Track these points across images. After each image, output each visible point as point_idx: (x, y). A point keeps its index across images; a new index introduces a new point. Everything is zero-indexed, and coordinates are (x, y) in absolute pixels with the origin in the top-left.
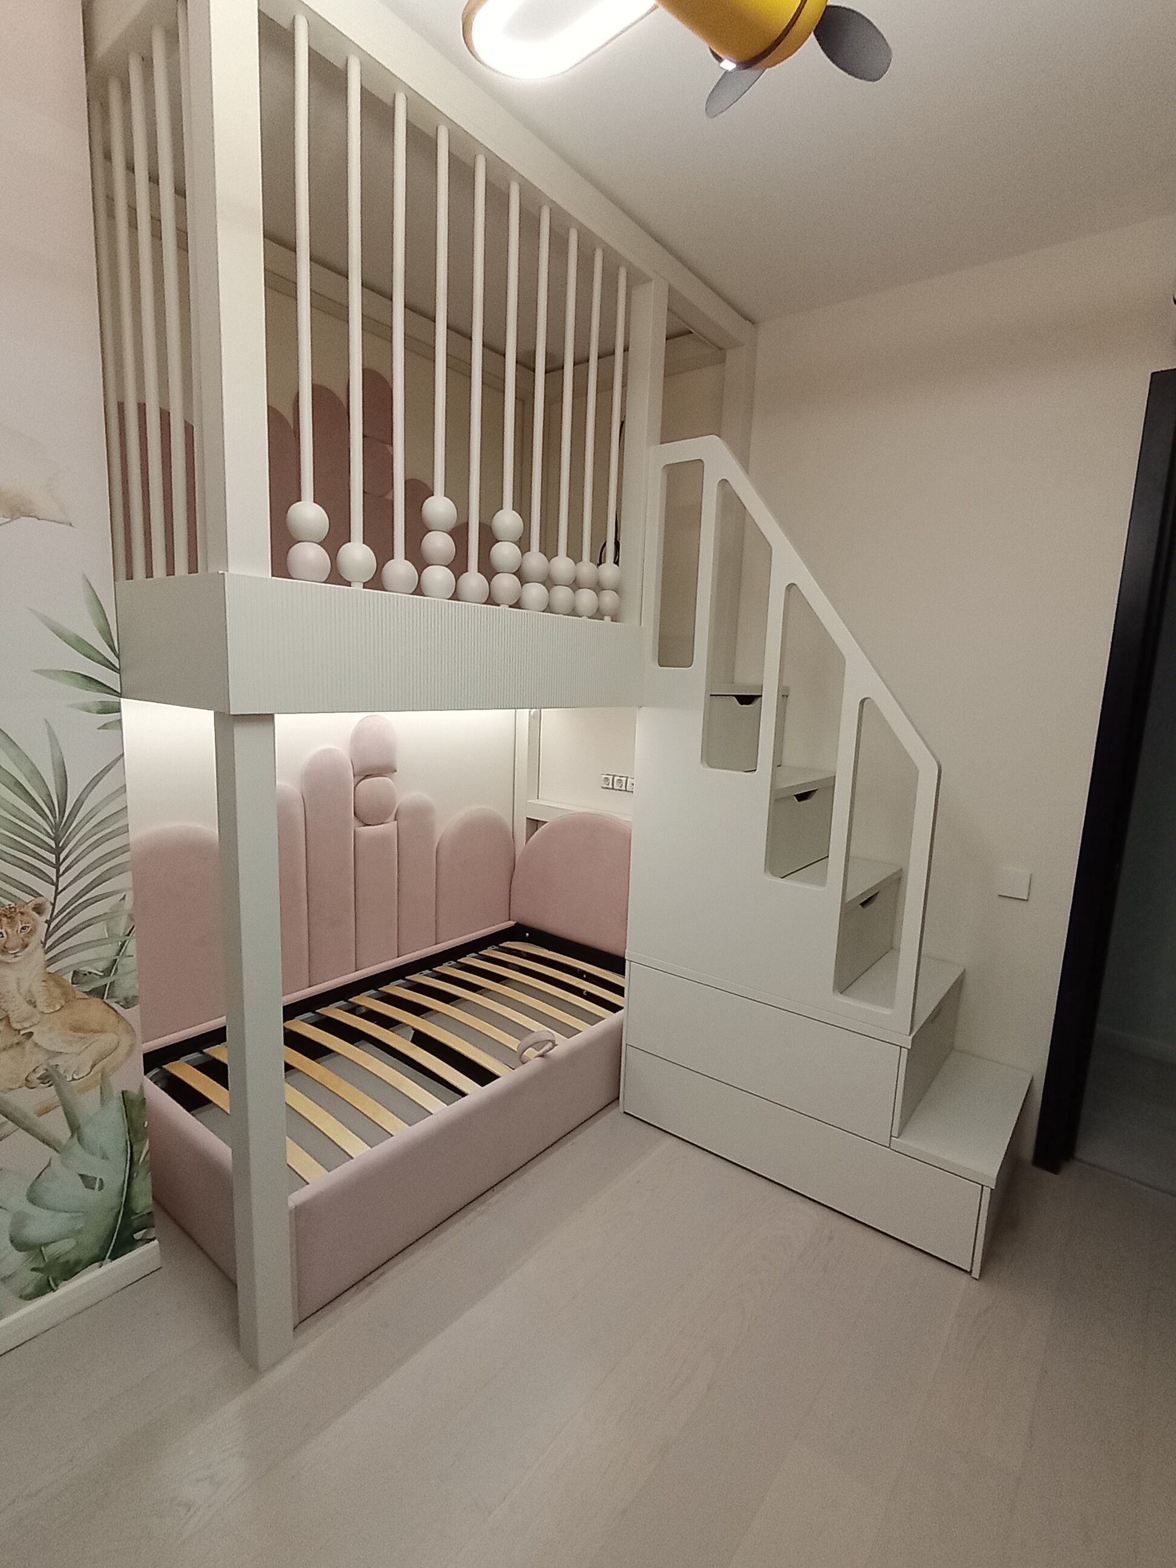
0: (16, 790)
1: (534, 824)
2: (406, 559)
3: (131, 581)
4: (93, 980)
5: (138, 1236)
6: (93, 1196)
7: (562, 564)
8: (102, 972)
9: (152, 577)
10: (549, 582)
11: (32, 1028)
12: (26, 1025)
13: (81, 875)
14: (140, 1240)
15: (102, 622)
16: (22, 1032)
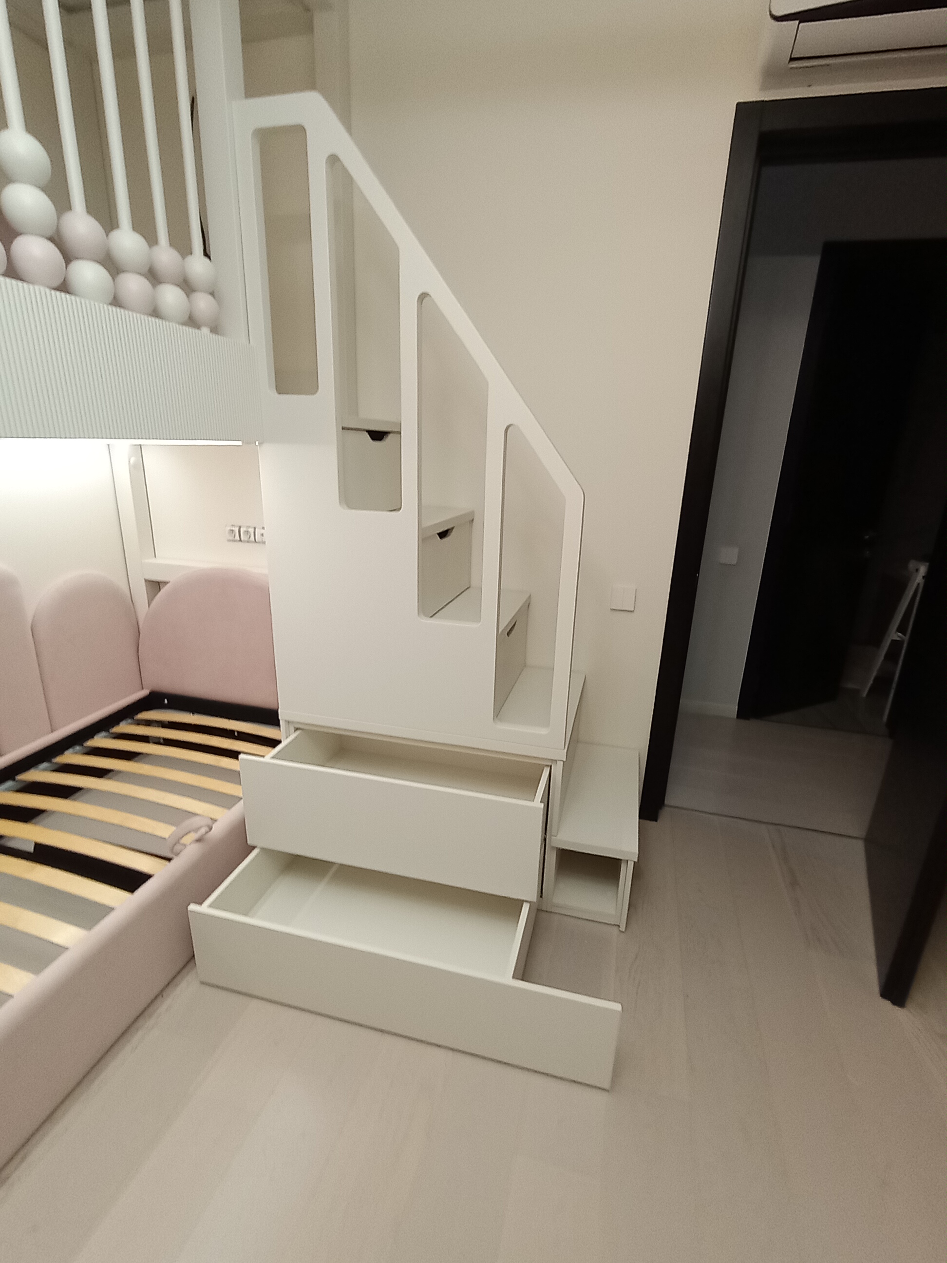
1: (155, 586)
7: (128, 242)
10: (110, 264)
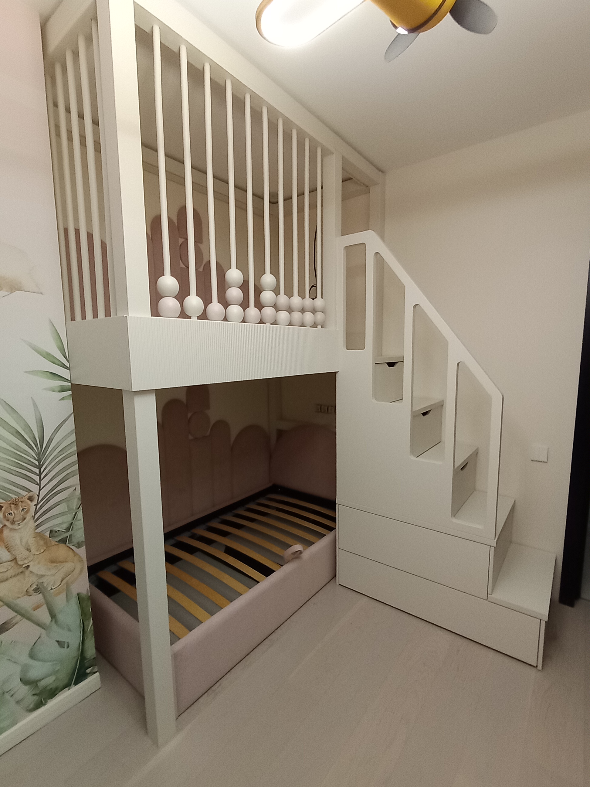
0: (17, 435)
1: (281, 432)
2: (218, 302)
3: (74, 322)
4: (60, 535)
5: (88, 671)
6: (64, 651)
7: (296, 300)
8: (65, 530)
9: (85, 319)
10: (290, 310)
11: (29, 563)
12: (26, 561)
13: (52, 479)
14: (89, 673)
15: (60, 344)
16: (24, 566)
